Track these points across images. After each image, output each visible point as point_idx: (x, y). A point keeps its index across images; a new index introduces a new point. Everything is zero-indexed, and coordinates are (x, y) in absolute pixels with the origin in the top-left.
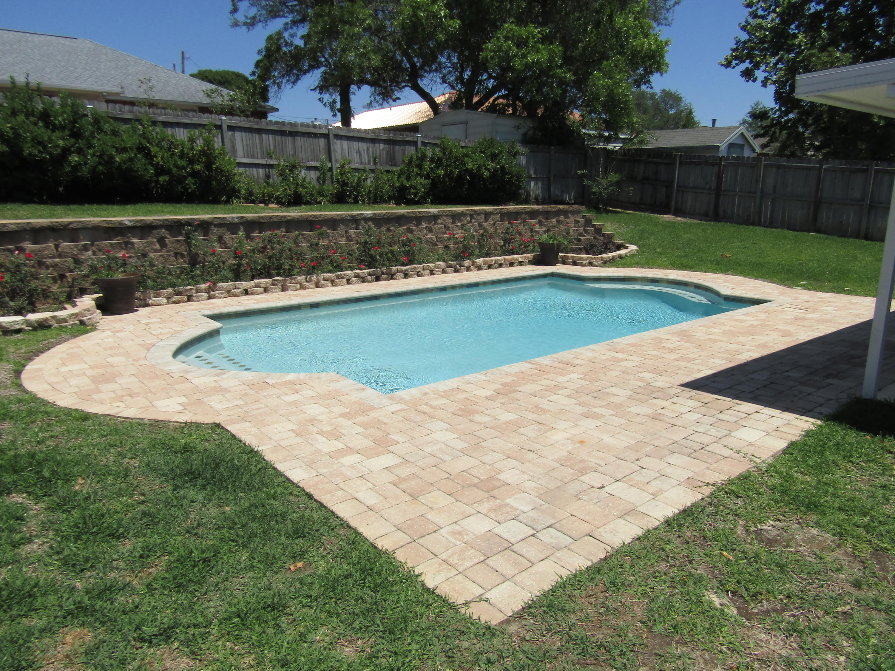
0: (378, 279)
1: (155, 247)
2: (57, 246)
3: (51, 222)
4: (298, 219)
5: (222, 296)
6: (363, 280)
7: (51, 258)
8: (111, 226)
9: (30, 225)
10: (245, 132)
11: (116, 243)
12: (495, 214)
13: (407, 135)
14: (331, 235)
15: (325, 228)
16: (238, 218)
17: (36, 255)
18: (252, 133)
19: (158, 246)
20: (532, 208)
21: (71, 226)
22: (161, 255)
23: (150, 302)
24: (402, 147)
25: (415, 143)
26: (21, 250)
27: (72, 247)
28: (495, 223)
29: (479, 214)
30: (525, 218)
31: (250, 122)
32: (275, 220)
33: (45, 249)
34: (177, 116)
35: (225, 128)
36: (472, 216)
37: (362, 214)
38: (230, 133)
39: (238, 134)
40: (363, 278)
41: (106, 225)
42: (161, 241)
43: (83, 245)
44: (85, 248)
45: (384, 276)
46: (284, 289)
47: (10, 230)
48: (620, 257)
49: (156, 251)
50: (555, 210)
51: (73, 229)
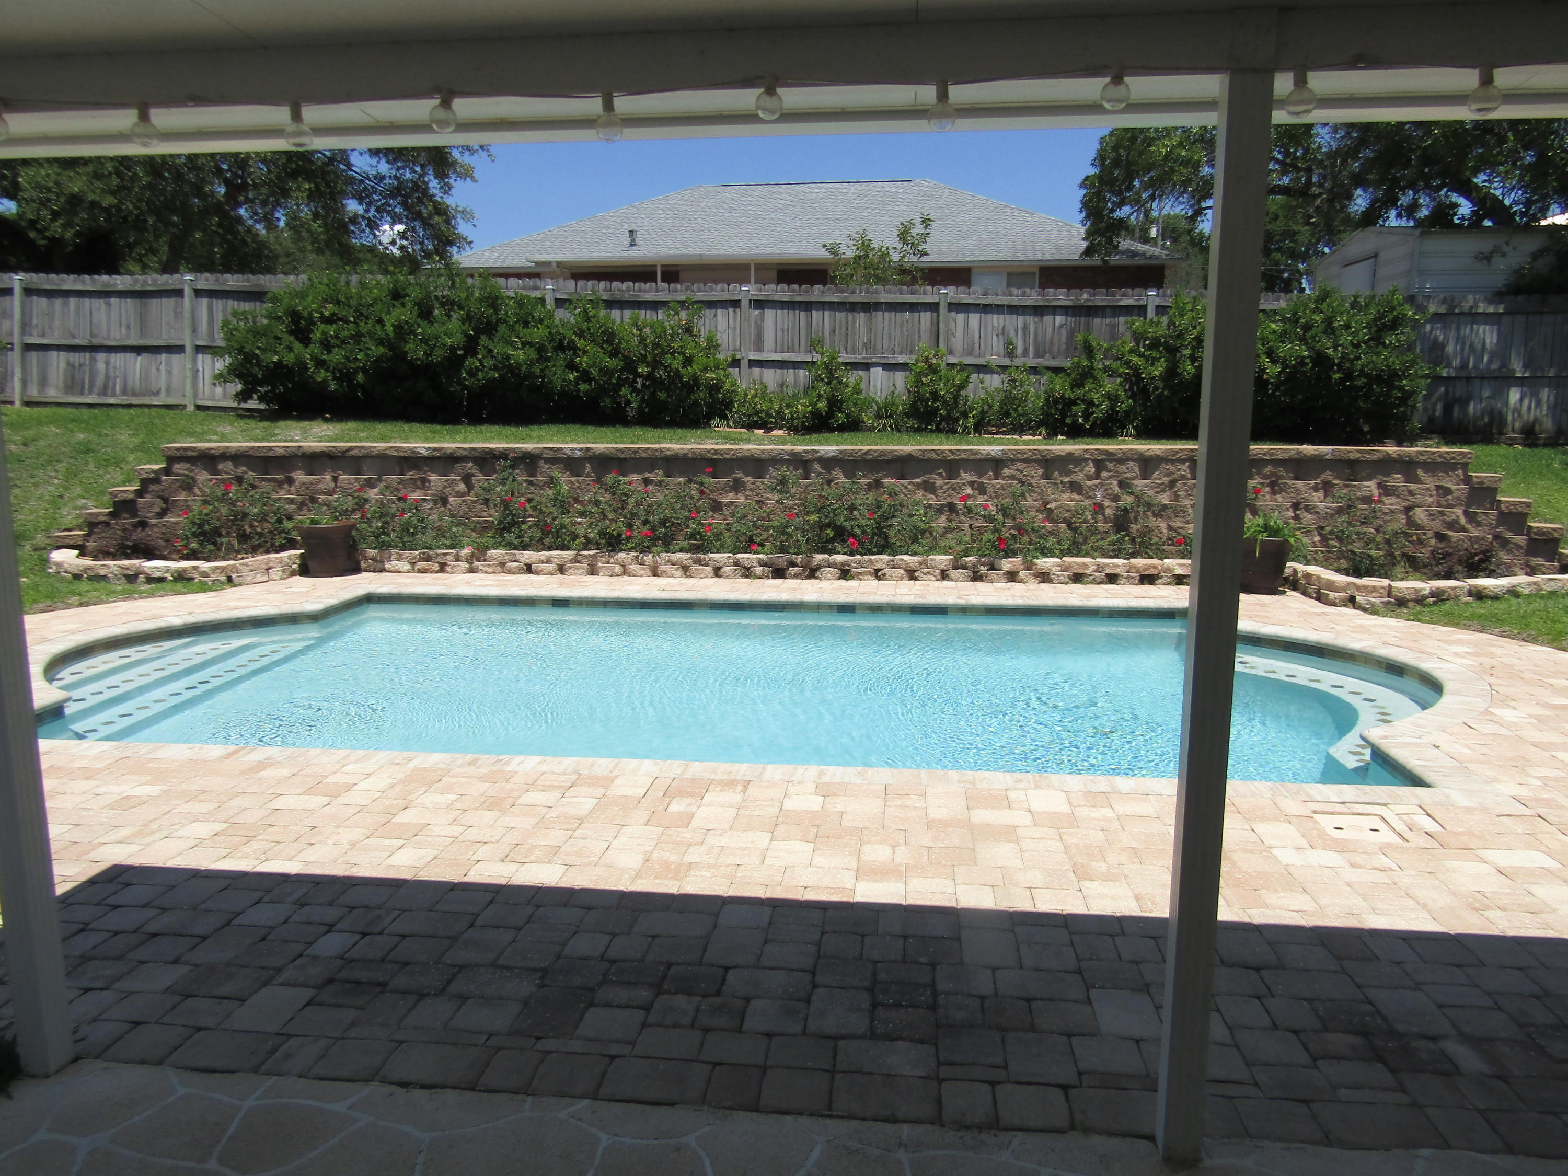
0: (779, 573)
1: (457, 489)
2: (335, 479)
3: (327, 447)
4: (685, 455)
5: (490, 570)
6: (747, 572)
7: (326, 494)
8: (401, 454)
9: (301, 450)
10: (782, 309)
11: (408, 479)
12: (1173, 462)
13: (1124, 295)
14: (749, 486)
15: (739, 474)
16: (581, 450)
17: (307, 488)
18: (794, 309)
19: (462, 487)
20: (1299, 452)
21: (351, 453)
22: (464, 501)
23: (387, 566)
24: (1108, 320)
25: (1141, 310)
26: (290, 481)
27: (352, 481)
28: (1172, 484)
29: (1121, 461)
30: (1273, 474)
31: (794, 291)
32: (644, 455)
33: (319, 481)
34: (676, 291)
35: (745, 304)
36: (1100, 465)
37: (816, 452)
38: (757, 312)
39: (769, 314)
40: (748, 569)
41: (395, 454)
42: (467, 479)
43: (365, 479)
44: (370, 484)
45: (793, 570)
46: (593, 571)
47: (277, 454)
48: (1479, 595)
49: (459, 494)
50: (1374, 457)
51: (353, 457)
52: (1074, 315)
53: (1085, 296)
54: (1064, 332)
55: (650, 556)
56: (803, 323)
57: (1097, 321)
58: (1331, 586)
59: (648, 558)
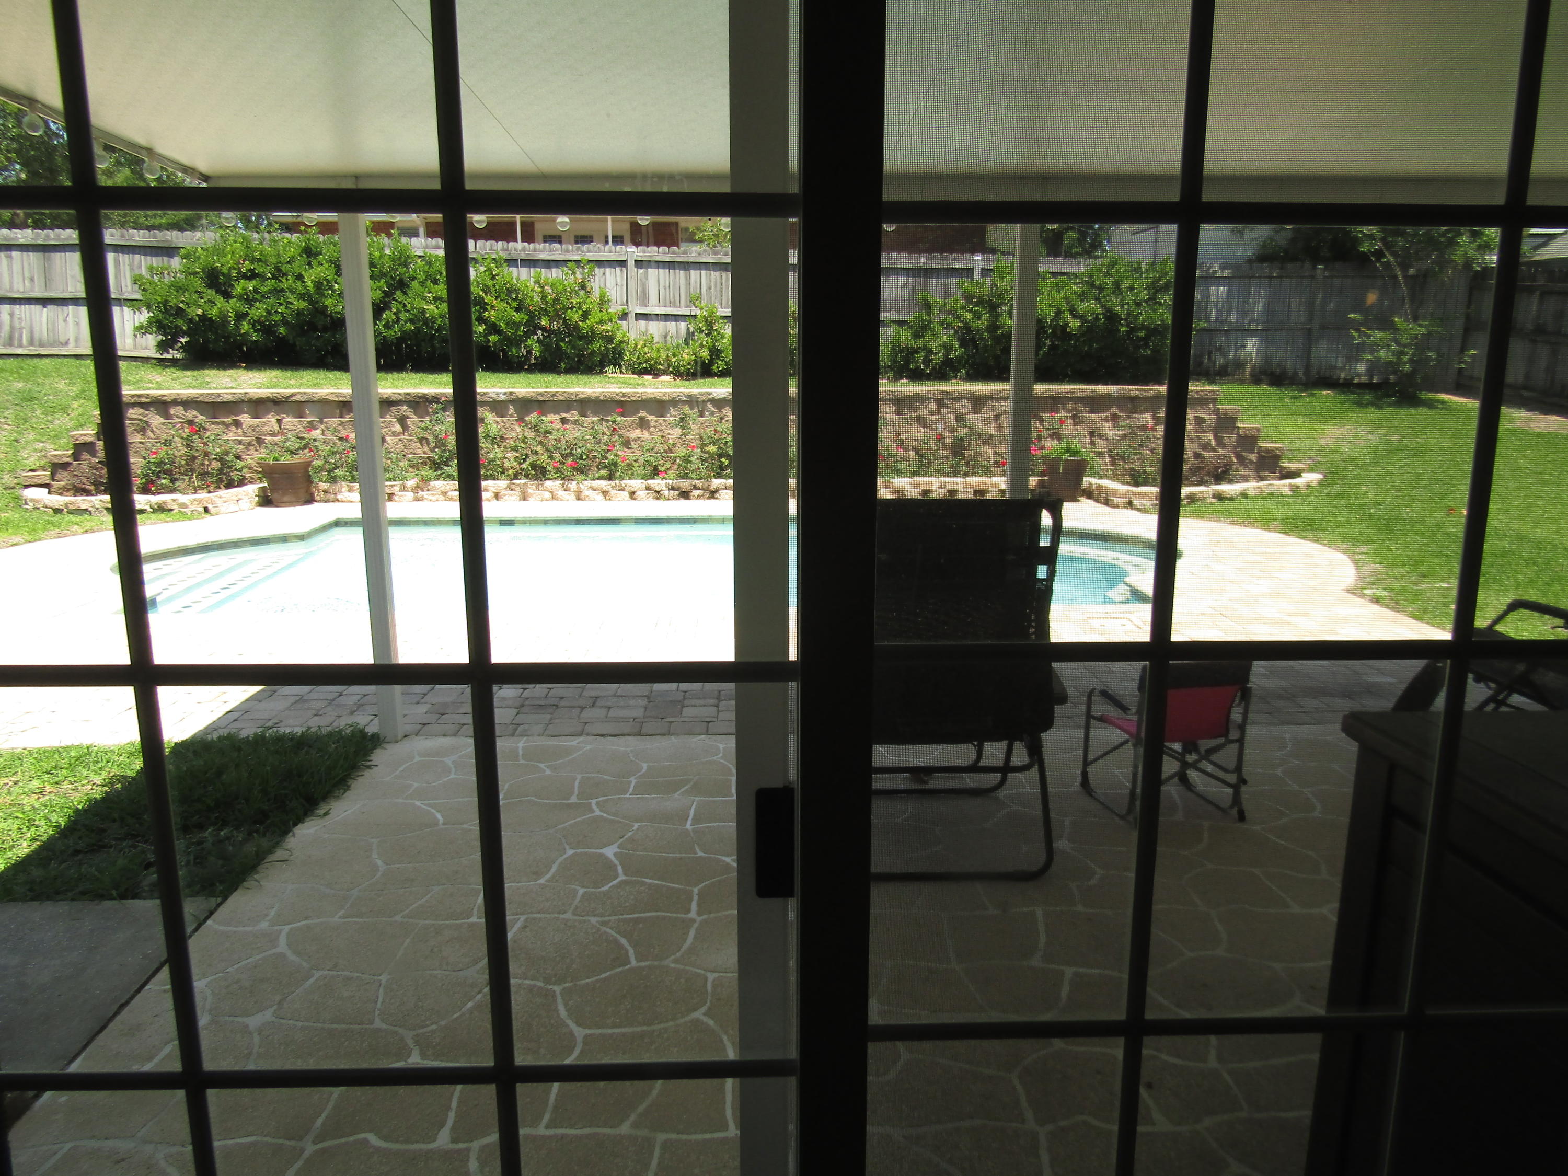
0: (685, 495)
1: (393, 429)
2: (279, 422)
3: (272, 393)
4: (597, 398)
5: (434, 498)
6: (658, 495)
7: (271, 435)
8: (341, 399)
9: (248, 396)
10: (664, 268)
11: (348, 421)
12: (997, 399)
13: (955, 259)
14: (653, 423)
15: (643, 414)
16: (505, 394)
17: (254, 430)
18: (674, 269)
19: (398, 428)
20: (1093, 391)
21: (294, 398)
22: (400, 440)
23: (340, 497)
24: (941, 281)
25: (970, 272)
26: (237, 424)
27: (296, 424)
28: (997, 417)
29: (957, 399)
30: (1074, 409)
31: (673, 253)
32: (561, 398)
33: (265, 424)
36: (940, 403)
38: (641, 271)
39: (652, 272)
40: (658, 492)
41: (336, 399)
42: (402, 420)
43: (308, 422)
44: (311, 427)
45: (696, 493)
46: (524, 497)
47: (225, 400)
49: (394, 434)
51: (296, 402)
52: (914, 276)
53: (923, 260)
54: (906, 291)
55: (574, 483)
56: (683, 281)
57: (933, 282)
58: (1115, 493)
59: (573, 485)
